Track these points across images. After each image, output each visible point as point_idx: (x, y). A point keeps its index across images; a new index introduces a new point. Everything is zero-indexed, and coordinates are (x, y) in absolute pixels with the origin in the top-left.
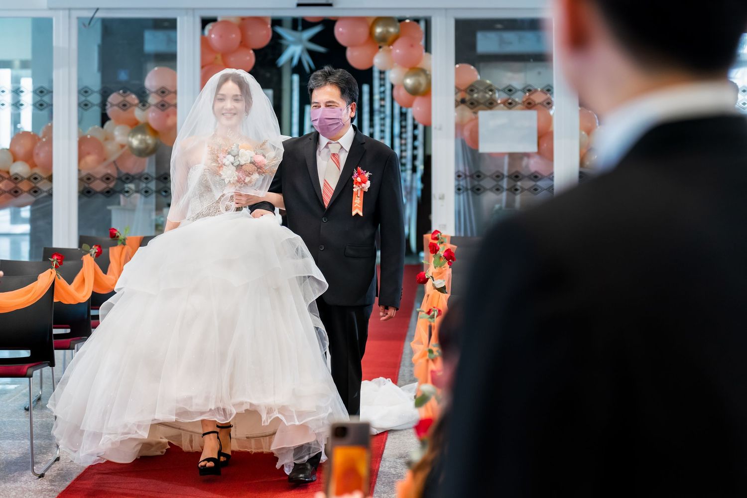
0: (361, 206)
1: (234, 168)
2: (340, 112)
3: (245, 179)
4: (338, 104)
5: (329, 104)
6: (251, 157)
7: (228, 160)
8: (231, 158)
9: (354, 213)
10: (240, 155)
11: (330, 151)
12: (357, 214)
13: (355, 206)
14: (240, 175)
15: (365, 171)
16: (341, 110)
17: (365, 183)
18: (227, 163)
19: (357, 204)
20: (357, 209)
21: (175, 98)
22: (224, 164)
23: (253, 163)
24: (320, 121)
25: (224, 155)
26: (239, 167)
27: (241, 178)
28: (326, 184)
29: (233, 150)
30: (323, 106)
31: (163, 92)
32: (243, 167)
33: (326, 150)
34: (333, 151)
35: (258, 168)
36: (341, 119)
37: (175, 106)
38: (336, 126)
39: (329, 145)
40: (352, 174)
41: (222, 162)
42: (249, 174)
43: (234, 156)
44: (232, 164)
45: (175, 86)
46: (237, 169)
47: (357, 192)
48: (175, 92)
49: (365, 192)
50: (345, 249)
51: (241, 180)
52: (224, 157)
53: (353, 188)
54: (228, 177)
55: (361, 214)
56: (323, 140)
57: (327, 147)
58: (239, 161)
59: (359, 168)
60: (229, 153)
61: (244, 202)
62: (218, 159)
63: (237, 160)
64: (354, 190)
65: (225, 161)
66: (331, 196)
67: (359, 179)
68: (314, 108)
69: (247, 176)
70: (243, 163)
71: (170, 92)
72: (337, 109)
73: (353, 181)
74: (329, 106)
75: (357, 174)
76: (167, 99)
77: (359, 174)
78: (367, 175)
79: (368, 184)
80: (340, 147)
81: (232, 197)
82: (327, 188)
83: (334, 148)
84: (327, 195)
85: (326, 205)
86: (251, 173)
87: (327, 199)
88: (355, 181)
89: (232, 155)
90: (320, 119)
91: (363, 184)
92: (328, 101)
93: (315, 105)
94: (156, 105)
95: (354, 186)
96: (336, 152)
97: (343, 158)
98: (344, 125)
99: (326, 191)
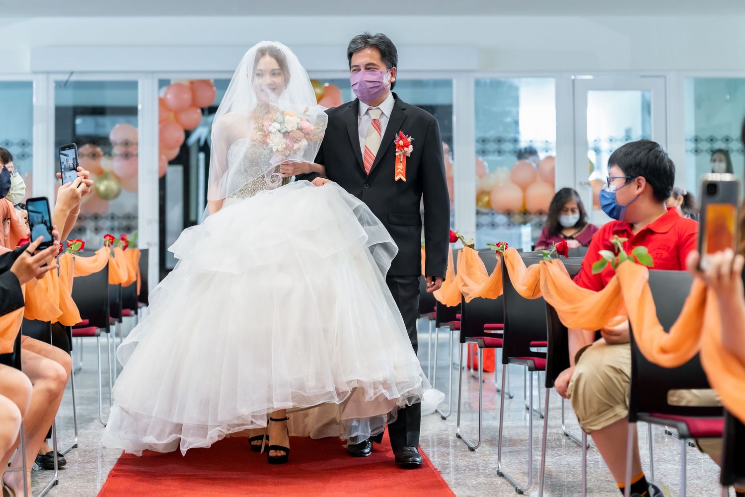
0: (404, 172)
1: (281, 135)
2: (381, 75)
3: (293, 146)
4: (378, 66)
5: (369, 67)
6: (298, 123)
7: (274, 128)
8: (277, 126)
9: (397, 178)
10: (286, 122)
11: (370, 117)
12: (400, 180)
13: (398, 171)
14: (288, 142)
15: (407, 136)
16: (381, 73)
17: (407, 147)
18: (273, 130)
19: (400, 170)
20: (400, 174)
21: (137, 149)
22: (270, 132)
23: (300, 129)
24: (360, 84)
25: (269, 123)
26: (286, 134)
27: (289, 145)
28: (367, 150)
29: (277, 118)
30: (363, 69)
31: (126, 143)
32: (290, 133)
33: (366, 117)
34: (373, 117)
35: (305, 135)
36: (381, 82)
37: (137, 155)
38: (376, 90)
39: (369, 111)
40: (395, 139)
41: (268, 130)
42: (297, 140)
43: (280, 123)
44: (279, 131)
45: (136, 138)
46: (284, 135)
47: (400, 157)
48: (137, 144)
49: (407, 157)
50: (388, 216)
51: (289, 148)
52: (270, 125)
53: (396, 152)
54: (275, 146)
55: (404, 180)
56: (364, 107)
57: (367, 113)
58: (285, 127)
59: (401, 132)
60: (275, 121)
61: (290, 172)
62: (264, 128)
63: (283, 127)
64: (397, 154)
65: (271, 129)
66: (372, 162)
67: (401, 143)
68: (354, 72)
69: (295, 142)
70: (290, 129)
71: (132, 144)
72: (377, 72)
73: (396, 145)
74: (369, 69)
75: (399, 138)
76: (131, 149)
77: (401, 138)
78: (410, 139)
79: (410, 149)
80: (380, 113)
81: (278, 167)
82: (369, 155)
83: (374, 114)
84: (368, 161)
85: (368, 172)
86: (299, 139)
87: (368, 166)
88: (397, 145)
89: (278, 123)
90: (360, 81)
91: (405, 148)
92: (368, 63)
93: (354, 68)
94: (121, 155)
95: (397, 150)
96: (377, 117)
97: (384, 124)
98: (384, 89)
99: (368, 157)
